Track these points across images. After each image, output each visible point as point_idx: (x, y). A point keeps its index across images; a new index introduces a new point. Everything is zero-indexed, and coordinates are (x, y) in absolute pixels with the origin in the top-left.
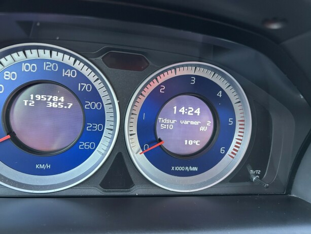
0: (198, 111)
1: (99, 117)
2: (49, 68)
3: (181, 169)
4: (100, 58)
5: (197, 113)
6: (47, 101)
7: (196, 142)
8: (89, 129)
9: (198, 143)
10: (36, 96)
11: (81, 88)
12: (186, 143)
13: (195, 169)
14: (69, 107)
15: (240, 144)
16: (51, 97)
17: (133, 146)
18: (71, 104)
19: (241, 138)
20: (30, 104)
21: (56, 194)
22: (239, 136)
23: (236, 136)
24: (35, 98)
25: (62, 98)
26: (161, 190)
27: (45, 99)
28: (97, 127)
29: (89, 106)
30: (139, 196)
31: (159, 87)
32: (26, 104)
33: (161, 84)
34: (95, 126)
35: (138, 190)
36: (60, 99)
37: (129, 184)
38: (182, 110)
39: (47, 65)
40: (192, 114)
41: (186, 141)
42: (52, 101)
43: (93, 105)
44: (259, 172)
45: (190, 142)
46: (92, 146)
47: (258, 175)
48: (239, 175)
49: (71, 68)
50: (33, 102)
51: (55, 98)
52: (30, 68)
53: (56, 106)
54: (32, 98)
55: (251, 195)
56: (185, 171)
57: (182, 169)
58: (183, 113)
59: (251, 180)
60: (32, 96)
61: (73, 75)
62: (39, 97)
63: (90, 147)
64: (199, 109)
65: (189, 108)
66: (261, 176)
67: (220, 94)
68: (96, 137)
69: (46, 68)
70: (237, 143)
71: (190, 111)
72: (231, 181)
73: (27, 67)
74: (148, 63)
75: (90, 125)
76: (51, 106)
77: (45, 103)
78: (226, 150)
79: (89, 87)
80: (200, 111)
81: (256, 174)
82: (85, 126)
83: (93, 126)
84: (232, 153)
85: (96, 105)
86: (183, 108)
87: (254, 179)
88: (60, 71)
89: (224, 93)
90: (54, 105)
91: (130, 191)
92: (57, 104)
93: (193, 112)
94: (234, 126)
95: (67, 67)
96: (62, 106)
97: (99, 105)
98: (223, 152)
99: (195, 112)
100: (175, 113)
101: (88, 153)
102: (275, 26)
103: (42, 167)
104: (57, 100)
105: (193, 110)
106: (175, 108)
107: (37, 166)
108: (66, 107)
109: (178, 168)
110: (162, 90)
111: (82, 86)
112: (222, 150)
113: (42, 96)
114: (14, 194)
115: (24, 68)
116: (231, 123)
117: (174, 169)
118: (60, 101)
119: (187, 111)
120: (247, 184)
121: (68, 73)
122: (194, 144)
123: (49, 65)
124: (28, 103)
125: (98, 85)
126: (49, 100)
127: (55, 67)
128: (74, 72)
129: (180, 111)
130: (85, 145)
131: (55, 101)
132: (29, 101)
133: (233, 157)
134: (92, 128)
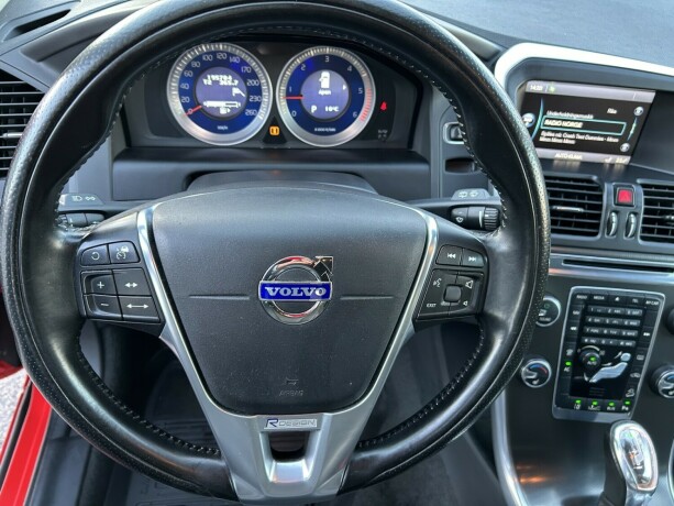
1: (257, 91)
3: (323, 130)
7: (335, 109)
8: (251, 100)
9: (337, 109)
10: (212, 77)
12: (327, 110)
13: (333, 130)
16: (222, 77)
17: (286, 115)
18: (237, 82)
19: (370, 104)
22: (368, 102)
23: (366, 102)
25: (230, 77)
27: (218, 78)
28: (257, 99)
29: (250, 83)
30: (291, 149)
31: (300, 66)
32: (205, 83)
34: (256, 97)
35: (290, 146)
36: (228, 78)
39: (219, 55)
41: (326, 108)
42: (223, 80)
43: (253, 82)
44: (386, 132)
45: (331, 109)
46: (255, 112)
47: (384, 134)
49: (236, 56)
51: (225, 77)
52: (208, 58)
54: (209, 78)
59: (377, 138)
60: (209, 76)
61: (238, 61)
63: (253, 113)
66: (388, 134)
67: (350, 69)
68: (257, 106)
69: (219, 57)
75: (252, 97)
76: (222, 84)
77: (219, 81)
78: (358, 114)
79: (249, 69)
82: (248, 98)
83: (254, 97)
84: (363, 116)
85: (255, 82)
88: (228, 58)
89: (353, 68)
90: (225, 83)
91: (284, 145)
94: (363, 95)
95: (233, 55)
96: (231, 84)
97: (257, 82)
101: (251, 118)
103: (222, 128)
107: (218, 128)
109: (320, 130)
110: (303, 68)
111: (244, 69)
112: (354, 114)
113: (216, 76)
114: (206, 146)
115: (204, 58)
117: (317, 130)
118: (229, 80)
120: (374, 141)
123: (221, 54)
125: (256, 68)
126: (221, 79)
127: (224, 55)
128: (238, 59)
130: (249, 112)
131: (225, 80)
132: (208, 80)
133: (363, 120)
134: (253, 99)
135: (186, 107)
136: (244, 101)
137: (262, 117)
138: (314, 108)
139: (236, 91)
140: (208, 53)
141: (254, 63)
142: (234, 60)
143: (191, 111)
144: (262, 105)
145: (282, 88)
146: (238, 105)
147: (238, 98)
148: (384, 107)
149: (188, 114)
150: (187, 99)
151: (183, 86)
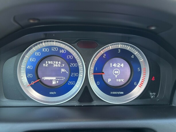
0: (122, 65)
1: (76, 70)
2: (54, 50)
3: (115, 93)
4: (76, 44)
5: (122, 66)
6: (53, 64)
7: (122, 80)
8: (72, 75)
9: (123, 80)
10: (48, 62)
11: (68, 58)
12: (117, 81)
13: (122, 93)
15: (144, 80)
16: (55, 62)
18: (64, 65)
20: (46, 66)
21: (59, 105)
22: (143, 76)
23: (142, 76)
24: (48, 63)
25: (60, 62)
26: (106, 103)
27: (52, 63)
28: (76, 74)
29: (72, 66)
30: (96, 106)
31: (103, 55)
32: (44, 66)
35: (95, 103)
37: (91, 100)
38: (115, 65)
39: (53, 48)
40: (119, 67)
41: (117, 80)
42: (55, 64)
43: (74, 65)
45: (120, 80)
46: (74, 83)
47: (154, 95)
48: (144, 95)
49: (64, 49)
50: (47, 65)
51: (57, 63)
52: (46, 50)
54: (47, 63)
55: (151, 105)
56: (117, 94)
58: (115, 67)
60: (47, 62)
61: (65, 52)
62: (49, 62)
63: (73, 83)
64: (123, 64)
65: (118, 64)
66: (156, 95)
67: (133, 57)
68: (75, 79)
69: (53, 50)
70: (142, 80)
71: (118, 65)
72: (140, 99)
74: (97, 44)
76: (55, 66)
77: (53, 65)
78: (137, 83)
79: (71, 57)
81: (153, 95)
82: (70, 74)
84: (140, 85)
85: (75, 65)
86: (115, 64)
87: (152, 97)
88: (59, 51)
89: (135, 56)
90: (57, 66)
91: (91, 103)
92: (58, 65)
93: (120, 66)
94: (140, 72)
95: (62, 49)
96: (60, 66)
97: (76, 65)
98: (135, 84)
99: (121, 66)
100: (111, 66)
101: (72, 86)
102: (153, 28)
103: (52, 93)
105: (120, 65)
106: (111, 64)
107: (50, 93)
109: (114, 93)
111: (68, 57)
113: (51, 62)
114: (41, 105)
115: (43, 50)
116: (139, 70)
117: (112, 93)
118: (59, 64)
119: (117, 65)
120: (149, 99)
121: (62, 51)
122: (121, 81)
124: (45, 65)
127: (56, 48)
128: (65, 51)
129: (114, 65)
130: (71, 83)
131: (57, 64)
132: (46, 64)
133: (141, 87)
134: (73, 75)
135: (29, 80)
136: (68, 76)
137: (78, 86)
138: (109, 80)
139: (63, 70)
140: (46, 47)
141: (75, 53)
142: (63, 51)
143: (33, 83)
144: (79, 78)
145: (91, 68)
146: (63, 79)
147: (64, 74)
148: (153, 79)
149: (31, 84)
150: (31, 76)
151: (29, 67)
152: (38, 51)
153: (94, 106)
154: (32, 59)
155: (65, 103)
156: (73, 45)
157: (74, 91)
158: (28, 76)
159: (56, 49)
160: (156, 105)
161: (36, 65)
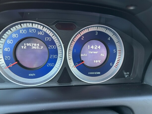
0: (99, 47)
1: (55, 52)
4: (54, 26)
5: (99, 48)
6: (31, 46)
7: (99, 61)
9: (100, 61)
10: (27, 44)
11: (46, 40)
12: (94, 62)
13: (99, 73)
14: (41, 48)
15: (119, 61)
16: (33, 44)
17: (71, 64)
18: (42, 47)
19: (120, 58)
20: (24, 48)
21: (38, 87)
22: (119, 57)
23: (117, 58)
25: (38, 44)
27: (31, 45)
29: (50, 48)
32: (22, 48)
33: (82, 36)
34: (54, 56)
35: (74, 83)
36: (37, 45)
37: (70, 81)
38: (92, 47)
39: (31, 30)
40: (97, 49)
41: (94, 61)
42: (34, 46)
43: (52, 47)
45: (97, 61)
47: (128, 74)
48: (119, 75)
49: (42, 31)
50: (26, 47)
52: (24, 32)
53: (36, 48)
54: (25, 45)
55: (125, 83)
56: (95, 74)
57: (93, 73)
58: (93, 49)
59: (125, 77)
60: (25, 44)
61: (43, 34)
62: (28, 44)
63: (52, 65)
64: (100, 46)
65: (95, 46)
66: (129, 75)
67: (109, 39)
68: (54, 61)
70: (118, 60)
71: (96, 47)
72: (115, 78)
73: (22, 32)
74: (76, 27)
75: (51, 56)
76: (33, 48)
78: (113, 64)
79: (50, 39)
80: (100, 47)
81: (127, 74)
82: (49, 56)
83: (53, 56)
84: (116, 65)
85: (54, 47)
86: (93, 46)
87: (126, 76)
88: (37, 33)
89: (111, 38)
90: (35, 48)
91: (70, 84)
92: (36, 47)
93: (97, 48)
94: (116, 53)
95: (40, 30)
96: (38, 48)
97: (55, 47)
98: (111, 65)
99: (98, 47)
100: (89, 48)
101: (51, 68)
103: (32, 75)
104: (36, 45)
106: (89, 46)
107: (29, 75)
108: (40, 48)
110: (83, 39)
111: (47, 39)
112: (111, 64)
113: (29, 44)
114: (20, 87)
117: (90, 73)
118: (37, 46)
119: (94, 47)
120: (123, 79)
122: (98, 62)
123: (32, 30)
124: (23, 47)
125: (54, 38)
126: (32, 45)
128: (43, 33)
129: (91, 47)
130: (49, 65)
133: (116, 67)
134: (52, 57)
140: (23, 29)
142: (41, 33)
143: (11, 65)
147: (43, 56)
149: (9, 67)
150: (9, 58)
151: (6, 49)
152: (15, 33)
153: (73, 86)
154: (10, 41)
155: (44, 84)
156: (51, 26)
157: (53, 73)
158: (6, 59)
159: (34, 31)
160: (129, 83)
161: (13, 47)
